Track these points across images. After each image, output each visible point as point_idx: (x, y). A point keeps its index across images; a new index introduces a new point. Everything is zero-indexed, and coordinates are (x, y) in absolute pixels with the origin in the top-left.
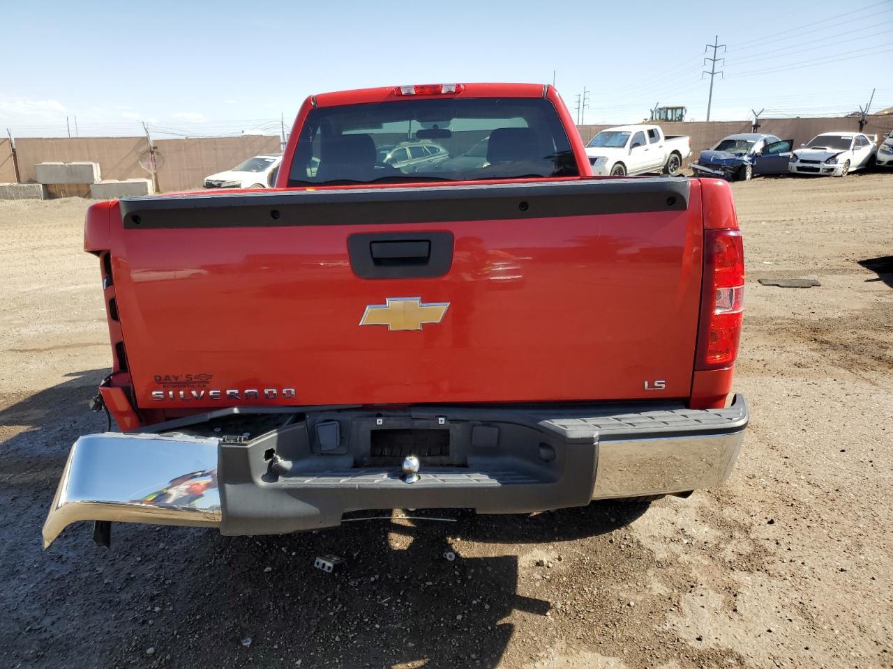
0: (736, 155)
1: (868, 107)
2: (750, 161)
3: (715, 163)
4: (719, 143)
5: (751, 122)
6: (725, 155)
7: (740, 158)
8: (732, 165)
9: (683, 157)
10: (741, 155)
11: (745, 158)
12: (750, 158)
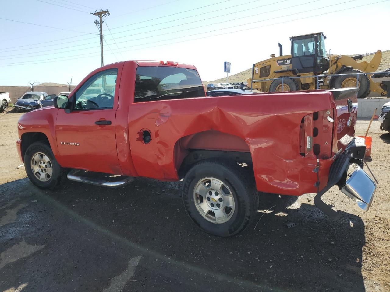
0: (35, 101)
1: (71, 83)
2: (41, 103)
3: (26, 104)
4: (23, 96)
5: (30, 87)
6: (29, 101)
7: (37, 102)
8: (34, 105)
9: (8, 102)
10: (37, 100)
11: (39, 102)
12: (41, 102)
